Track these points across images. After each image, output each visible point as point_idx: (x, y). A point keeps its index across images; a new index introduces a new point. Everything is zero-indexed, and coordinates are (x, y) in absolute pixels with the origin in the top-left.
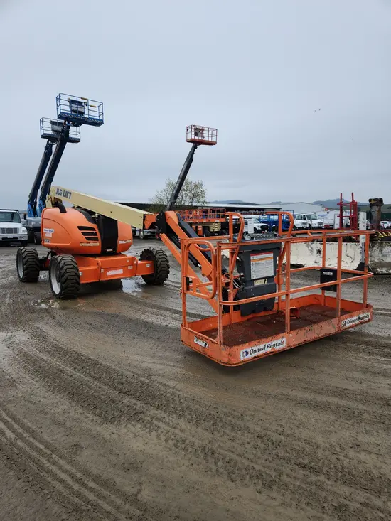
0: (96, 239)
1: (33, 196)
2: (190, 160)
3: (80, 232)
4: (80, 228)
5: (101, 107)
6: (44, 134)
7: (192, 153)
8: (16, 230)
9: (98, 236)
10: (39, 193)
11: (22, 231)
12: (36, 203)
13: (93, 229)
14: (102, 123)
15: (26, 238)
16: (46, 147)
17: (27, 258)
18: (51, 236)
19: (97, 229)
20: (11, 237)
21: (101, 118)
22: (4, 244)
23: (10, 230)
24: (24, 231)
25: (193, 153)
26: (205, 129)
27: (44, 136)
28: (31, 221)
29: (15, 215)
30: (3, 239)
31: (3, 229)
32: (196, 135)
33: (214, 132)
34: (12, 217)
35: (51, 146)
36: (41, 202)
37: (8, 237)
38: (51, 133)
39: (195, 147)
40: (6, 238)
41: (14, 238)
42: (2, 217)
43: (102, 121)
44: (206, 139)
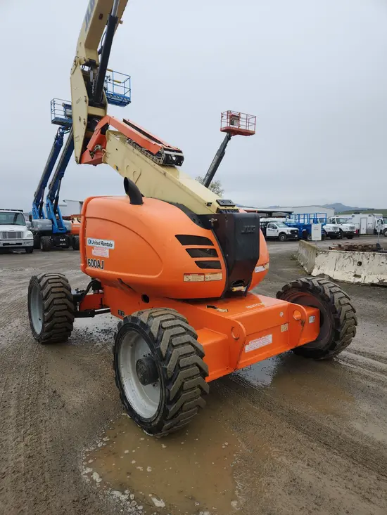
0: (215, 266)
1: (39, 194)
2: (221, 154)
3: (181, 249)
4: (184, 239)
5: (127, 83)
6: (56, 118)
7: (224, 145)
8: (20, 234)
9: (220, 259)
10: (47, 191)
11: (28, 235)
12: (42, 203)
13: (207, 241)
14: (129, 102)
15: (31, 244)
16: (57, 136)
17: (52, 296)
18: (107, 255)
19: (214, 240)
20: (14, 242)
21: (127, 95)
22: (6, 250)
23: (12, 234)
24: (29, 235)
25: (226, 145)
26: (242, 116)
27: (55, 122)
28: (37, 223)
29: (19, 216)
30: (4, 244)
31: (4, 233)
32: (232, 123)
33: (252, 121)
34: (15, 219)
35: (62, 134)
36: (49, 201)
37: (10, 242)
38: (64, 117)
39: (228, 138)
40: (9, 244)
41: (17, 244)
42: (3, 217)
43: (129, 98)
44: (242, 127)
